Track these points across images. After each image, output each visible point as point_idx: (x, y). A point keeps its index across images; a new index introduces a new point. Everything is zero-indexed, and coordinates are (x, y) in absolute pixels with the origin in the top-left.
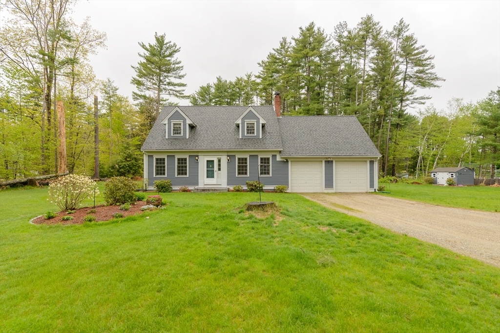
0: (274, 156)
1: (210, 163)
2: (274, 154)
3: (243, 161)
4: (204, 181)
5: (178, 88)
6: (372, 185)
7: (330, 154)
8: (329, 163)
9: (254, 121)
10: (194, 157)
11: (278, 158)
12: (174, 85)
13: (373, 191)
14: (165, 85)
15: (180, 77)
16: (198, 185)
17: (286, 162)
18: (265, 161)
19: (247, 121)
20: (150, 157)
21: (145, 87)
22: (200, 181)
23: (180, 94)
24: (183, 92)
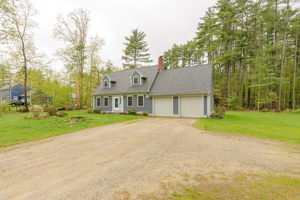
0: (145, 95)
1: (116, 100)
2: (145, 94)
3: (130, 98)
4: (115, 109)
5: (146, 57)
6: (205, 113)
7: (175, 93)
8: (176, 98)
11: (147, 97)
12: (143, 55)
13: (207, 117)
14: (139, 56)
15: (146, 51)
16: (112, 111)
17: (151, 98)
18: (140, 98)
19: (134, 77)
20: (95, 98)
21: (129, 60)
22: (113, 109)
23: (147, 60)
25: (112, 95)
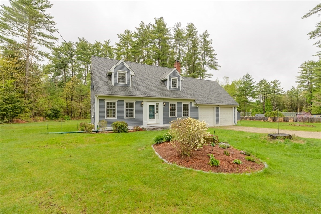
0: (191, 103)
1: (152, 107)
2: (191, 102)
3: (173, 106)
4: (147, 122)
6: (235, 122)
7: (219, 103)
8: (218, 108)
9: (177, 78)
10: (140, 102)
11: (193, 105)
13: (235, 124)
16: (143, 125)
17: (197, 107)
18: (186, 106)
19: (173, 78)
20: (101, 101)
22: (144, 121)
24: (53, 44)
25: (143, 98)
